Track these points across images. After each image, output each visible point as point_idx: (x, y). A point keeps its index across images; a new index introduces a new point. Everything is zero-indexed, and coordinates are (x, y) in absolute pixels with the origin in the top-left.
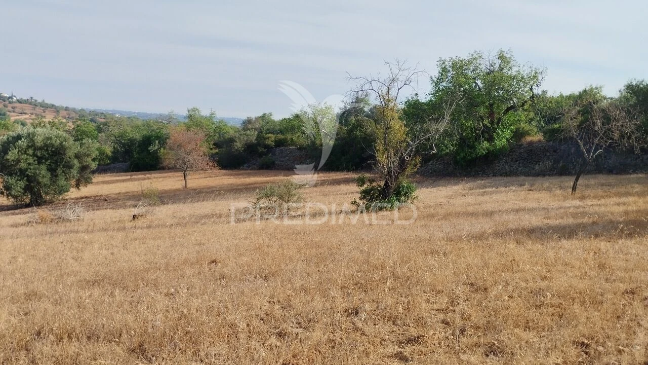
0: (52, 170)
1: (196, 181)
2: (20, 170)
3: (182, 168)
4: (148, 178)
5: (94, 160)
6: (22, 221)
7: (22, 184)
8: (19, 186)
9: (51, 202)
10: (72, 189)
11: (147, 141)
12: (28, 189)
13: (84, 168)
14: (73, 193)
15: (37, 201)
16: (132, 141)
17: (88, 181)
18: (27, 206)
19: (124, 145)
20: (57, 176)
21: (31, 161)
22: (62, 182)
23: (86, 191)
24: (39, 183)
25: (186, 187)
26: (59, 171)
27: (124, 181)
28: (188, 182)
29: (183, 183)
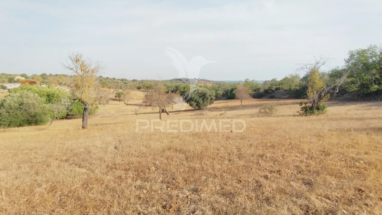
0: (203, 100)
1: (245, 103)
2: (195, 100)
3: (241, 99)
4: (231, 102)
5: (214, 96)
6: (193, 114)
7: (196, 104)
8: (194, 104)
9: (203, 109)
10: (209, 105)
11: (232, 90)
12: (197, 105)
13: (211, 99)
14: (209, 106)
15: (199, 109)
16: (228, 90)
17: (213, 103)
18: (197, 110)
19: (225, 91)
20: (204, 101)
21: (198, 97)
22: (205, 103)
23: (213, 105)
24: (200, 103)
25: (241, 105)
26: (205, 100)
27: (224, 103)
28: (242, 103)
29: (241, 103)
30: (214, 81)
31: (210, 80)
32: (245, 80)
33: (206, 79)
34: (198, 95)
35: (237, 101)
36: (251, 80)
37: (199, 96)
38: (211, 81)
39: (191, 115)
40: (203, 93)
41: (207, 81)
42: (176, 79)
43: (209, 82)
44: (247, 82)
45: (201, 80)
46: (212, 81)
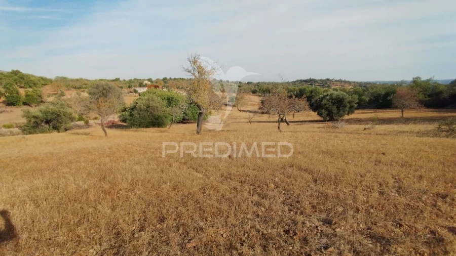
0: (338, 108)
1: (408, 114)
2: (326, 107)
3: (403, 108)
4: (384, 112)
5: (356, 104)
6: (322, 126)
7: (326, 112)
9: (337, 120)
10: (346, 115)
11: (387, 94)
12: (328, 115)
13: (351, 107)
14: (346, 117)
15: (332, 119)
16: (379, 95)
17: (352, 112)
18: (328, 121)
19: (374, 97)
20: (339, 110)
21: (330, 104)
22: (342, 112)
23: (352, 116)
24: (333, 113)
25: (402, 117)
26: (341, 108)
27: (371, 113)
28: (404, 114)
29: (401, 115)
30: (357, 83)
31: (350, 80)
32: (413, 79)
33: (344, 80)
34: (330, 101)
35: (394, 110)
36: (424, 78)
37: (332, 102)
38: (352, 82)
39: (319, 128)
40: (339, 98)
41: (345, 82)
42: (301, 81)
43: (349, 83)
44: (416, 83)
45: (336, 81)
46: (354, 82)
